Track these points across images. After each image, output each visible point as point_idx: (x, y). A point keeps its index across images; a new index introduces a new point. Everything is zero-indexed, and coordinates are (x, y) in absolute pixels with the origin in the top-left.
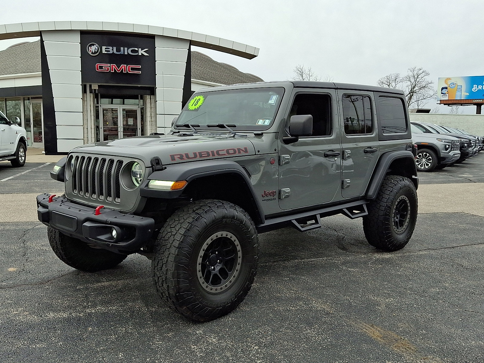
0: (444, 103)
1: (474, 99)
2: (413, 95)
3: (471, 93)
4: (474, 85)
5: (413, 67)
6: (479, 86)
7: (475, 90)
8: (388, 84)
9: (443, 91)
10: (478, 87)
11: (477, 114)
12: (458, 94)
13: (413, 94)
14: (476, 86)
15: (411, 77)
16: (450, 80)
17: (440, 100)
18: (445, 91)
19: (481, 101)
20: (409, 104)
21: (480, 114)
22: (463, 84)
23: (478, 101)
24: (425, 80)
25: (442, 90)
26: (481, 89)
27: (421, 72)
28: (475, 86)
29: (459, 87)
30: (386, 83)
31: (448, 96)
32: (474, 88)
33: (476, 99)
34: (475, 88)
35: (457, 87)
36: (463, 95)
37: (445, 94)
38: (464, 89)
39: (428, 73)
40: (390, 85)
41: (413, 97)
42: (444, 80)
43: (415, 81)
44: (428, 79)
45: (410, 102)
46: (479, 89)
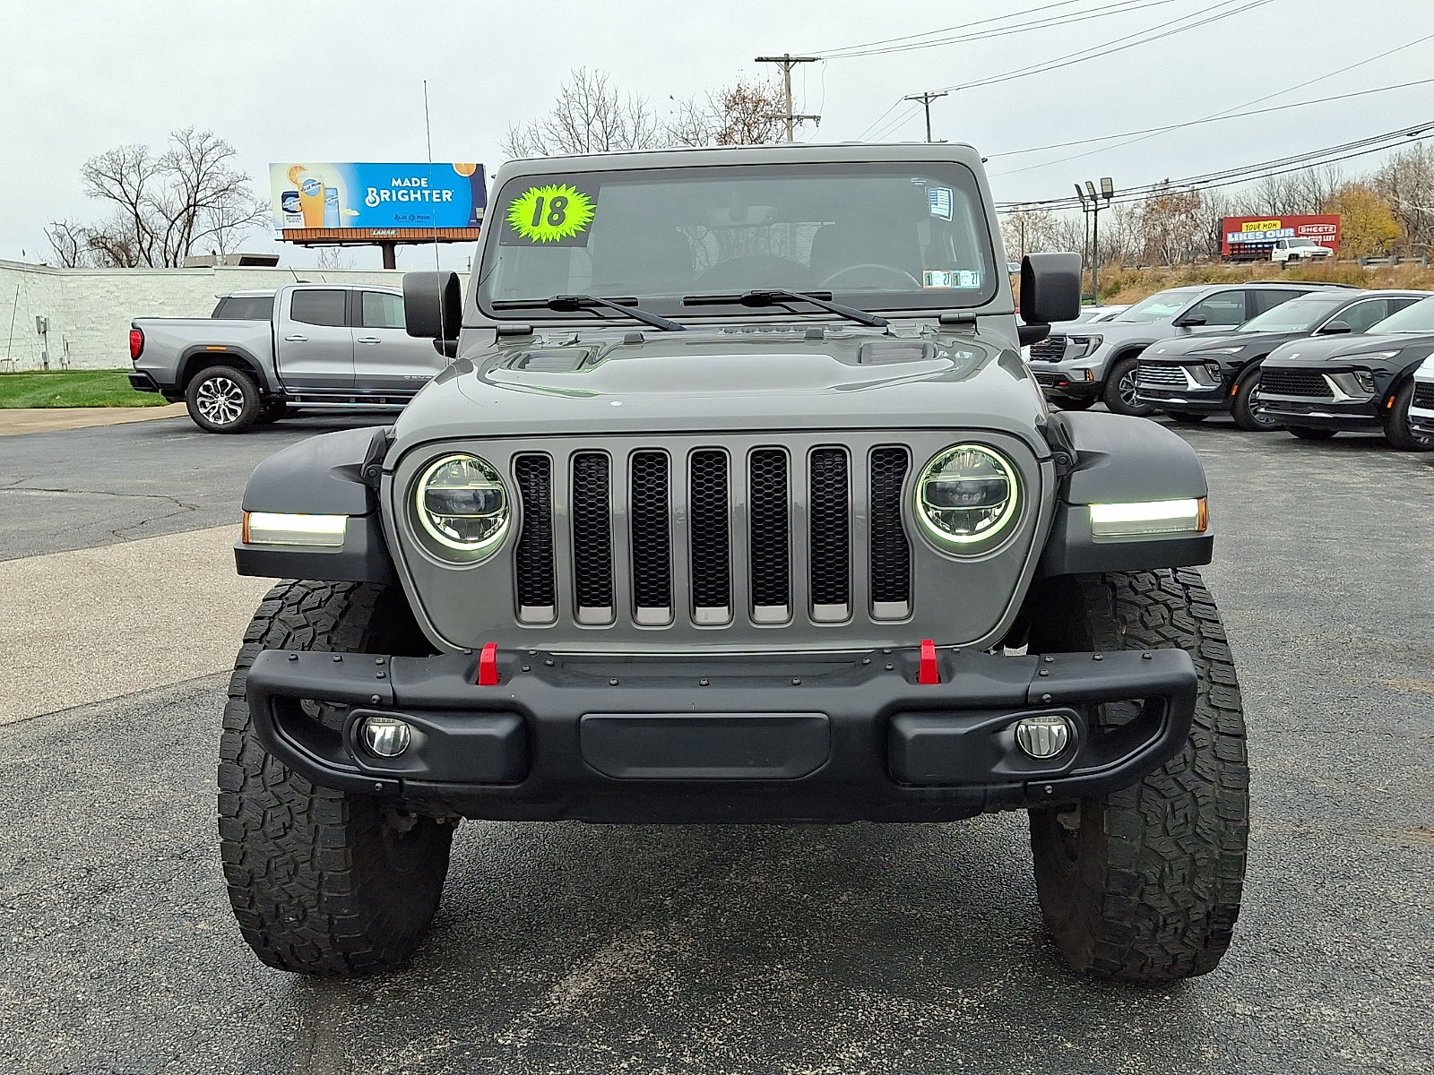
0: (296, 238)
1: (374, 228)
2: (197, 213)
3: (363, 209)
4: (370, 190)
5: (185, 128)
6: (382, 192)
7: (374, 202)
8: (118, 177)
9: (286, 203)
10: (379, 194)
11: (385, 268)
12: (330, 211)
13: (195, 211)
14: (375, 190)
15: (180, 158)
16: (303, 172)
17: (283, 230)
18: (292, 203)
19: (393, 232)
20: (188, 241)
21: (395, 268)
22: (337, 182)
23: (384, 232)
24: (226, 168)
25: (283, 201)
26: (388, 200)
27: (209, 143)
28: (372, 192)
29: (330, 193)
30: (111, 174)
31: (302, 217)
32: (370, 198)
33: (378, 229)
34: (372, 198)
35: (325, 193)
36: (343, 215)
37: (295, 212)
38: (343, 197)
39: (229, 146)
40: (124, 180)
41: (195, 217)
42: (286, 170)
43: (198, 170)
44: (232, 166)
45: (189, 234)
46: (382, 200)
